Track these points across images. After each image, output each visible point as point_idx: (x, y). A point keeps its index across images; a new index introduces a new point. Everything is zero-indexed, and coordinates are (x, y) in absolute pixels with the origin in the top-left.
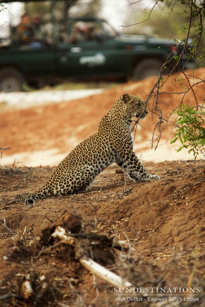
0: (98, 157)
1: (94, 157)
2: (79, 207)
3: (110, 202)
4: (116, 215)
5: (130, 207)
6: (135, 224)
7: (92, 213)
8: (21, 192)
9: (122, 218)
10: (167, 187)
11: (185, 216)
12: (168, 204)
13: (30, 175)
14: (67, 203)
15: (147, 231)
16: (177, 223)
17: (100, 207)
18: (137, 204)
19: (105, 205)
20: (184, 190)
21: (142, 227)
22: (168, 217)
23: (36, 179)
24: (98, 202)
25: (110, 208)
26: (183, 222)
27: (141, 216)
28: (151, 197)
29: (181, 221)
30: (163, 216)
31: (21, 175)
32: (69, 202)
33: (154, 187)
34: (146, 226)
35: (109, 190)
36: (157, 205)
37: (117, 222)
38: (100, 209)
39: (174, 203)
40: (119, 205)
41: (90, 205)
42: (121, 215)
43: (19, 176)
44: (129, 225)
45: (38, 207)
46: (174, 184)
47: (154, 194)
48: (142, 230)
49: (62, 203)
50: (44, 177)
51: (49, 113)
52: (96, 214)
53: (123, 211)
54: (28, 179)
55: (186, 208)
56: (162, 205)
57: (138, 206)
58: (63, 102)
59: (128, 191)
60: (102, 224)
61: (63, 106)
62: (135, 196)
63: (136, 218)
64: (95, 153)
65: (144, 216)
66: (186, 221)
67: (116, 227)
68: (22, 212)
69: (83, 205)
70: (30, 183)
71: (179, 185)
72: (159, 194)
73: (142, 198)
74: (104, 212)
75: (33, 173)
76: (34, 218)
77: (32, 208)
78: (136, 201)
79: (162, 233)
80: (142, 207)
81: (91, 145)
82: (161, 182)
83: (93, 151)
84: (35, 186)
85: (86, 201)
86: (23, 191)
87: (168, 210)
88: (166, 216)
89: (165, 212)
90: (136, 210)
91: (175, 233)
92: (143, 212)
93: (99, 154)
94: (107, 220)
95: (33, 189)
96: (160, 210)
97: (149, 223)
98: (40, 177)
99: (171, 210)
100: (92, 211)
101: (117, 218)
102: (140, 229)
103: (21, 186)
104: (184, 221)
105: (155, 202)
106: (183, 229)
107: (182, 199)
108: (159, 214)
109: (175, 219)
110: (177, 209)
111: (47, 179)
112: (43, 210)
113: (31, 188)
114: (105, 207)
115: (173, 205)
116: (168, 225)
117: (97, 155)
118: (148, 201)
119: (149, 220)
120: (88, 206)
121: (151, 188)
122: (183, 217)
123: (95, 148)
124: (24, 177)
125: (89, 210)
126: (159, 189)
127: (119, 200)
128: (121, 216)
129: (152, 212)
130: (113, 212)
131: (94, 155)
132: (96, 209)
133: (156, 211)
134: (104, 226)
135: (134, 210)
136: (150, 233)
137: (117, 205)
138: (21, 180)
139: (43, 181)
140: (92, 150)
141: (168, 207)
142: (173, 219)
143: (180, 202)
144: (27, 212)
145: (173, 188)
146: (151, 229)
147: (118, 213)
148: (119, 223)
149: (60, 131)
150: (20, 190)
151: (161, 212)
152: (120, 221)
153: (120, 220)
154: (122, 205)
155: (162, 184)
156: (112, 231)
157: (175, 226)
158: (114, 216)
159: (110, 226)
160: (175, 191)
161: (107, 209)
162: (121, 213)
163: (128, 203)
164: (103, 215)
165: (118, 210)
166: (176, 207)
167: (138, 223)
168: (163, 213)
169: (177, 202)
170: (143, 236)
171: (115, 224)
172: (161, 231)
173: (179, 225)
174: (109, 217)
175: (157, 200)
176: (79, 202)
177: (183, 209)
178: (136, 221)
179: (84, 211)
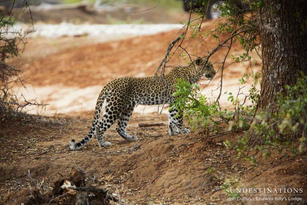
0: (158, 93)
1: (155, 92)
2: (96, 160)
3: (121, 156)
4: (125, 167)
5: (136, 161)
6: (137, 176)
7: (105, 165)
8: (55, 143)
9: (129, 170)
10: (167, 145)
11: (176, 172)
12: (165, 160)
13: (66, 127)
14: (87, 155)
15: (146, 183)
16: (169, 178)
17: (112, 161)
18: (142, 159)
19: (117, 159)
20: (180, 148)
21: (142, 179)
22: (164, 171)
23: (70, 131)
24: (112, 156)
25: (120, 162)
26: (173, 177)
27: (143, 169)
28: (154, 153)
29: (172, 176)
30: (160, 170)
31: (58, 127)
32: (88, 155)
33: (157, 145)
34: (146, 178)
35: (125, 144)
36: (156, 161)
37: (125, 173)
38: (112, 162)
39: (170, 159)
40: (128, 159)
41: (105, 158)
42: (128, 167)
43: (56, 128)
44: (133, 177)
45: (63, 158)
46: (173, 143)
47: (156, 151)
48: (142, 181)
49: (83, 155)
50: (77, 129)
51: (124, 48)
52: (108, 166)
53: (131, 164)
54: (64, 131)
55: (178, 164)
56: (160, 162)
57: (143, 160)
58: (137, 37)
59: (137, 148)
60: (113, 175)
61: (136, 41)
62: (141, 152)
63: (139, 171)
64: (157, 89)
65: (145, 170)
66: (175, 176)
67: (123, 178)
68: (49, 162)
69: (99, 158)
70: (65, 134)
71: (177, 144)
72: (160, 152)
73: (147, 154)
74: (115, 165)
75: (69, 125)
76: (59, 168)
77: (58, 159)
78: (142, 156)
79: (157, 185)
80: (146, 161)
81: (158, 81)
82: (163, 141)
83: (156, 87)
84: (68, 138)
85: (102, 154)
86: (57, 142)
87: (165, 166)
88: (162, 170)
89: (162, 167)
90: (141, 164)
91: (167, 186)
92: (145, 166)
93: (159, 91)
94: (117, 171)
95: (65, 140)
96: (158, 165)
97: (148, 175)
98: (74, 129)
99: (166, 165)
100: (106, 164)
101: (125, 170)
102: (141, 180)
103: (56, 137)
104: (174, 175)
105: (156, 158)
106: (173, 182)
107: (177, 157)
108: (157, 168)
109: (168, 173)
110: (171, 165)
111: (79, 131)
112: (67, 161)
113: (64, 139)
114: (117, 160)
115: (169, 161)
116: (162, 178)
117: (158, 91)
118: (151, 157)
119: (148, 173)
120: (103, 159)
121: (154, 146)
122: (174, 172)
123: (159, 85)
124: (61, 129)
125: (103, 163)
126: (160, 147)
127: (128, 155)
128: (129, 169)
129: (152, 167)
130: (123, 165)
131: (156, 90)
132: (109, 161)
133: (155, 166)
134: (114, 176)
135: (140, 164)
136: (148, 184)
137: (126, 159)
138: (58, 131)
139: (76, 132)
140: (156, 85)
141: (165, 163)
142: (166, 174)
143: (175, 159)
144: (54, 162)
145: (172, 146)
146: (150, 181)
147: (127, 166)
148: (126, 174)
149: (131, 66)
150: (54, 141)
151: (159, 167)
152: (127, 173)
153: (127, 171)
154: (130, 159)
155: (163, 143)
156: (119, 181)
157: (167, 179)
158: (123, 168)
159: (119, 177)
160: (173, 149)
161: (118, 162)
162: (129, 165)
163: (135, 158)
164: (114, 167)
165: (127, 163)
166: (171, 163)
167: (140, 175)
168: (160, 168)
169: (172, 159)
170: (142, 186)
171: (123, 175)
172: (156, 183)
173: (170, 179)
174: (119, 169)
175: (158, 156)
176: (96, 155)
177: (176, 165)
178: (138, 174)
179: (99, 163)
